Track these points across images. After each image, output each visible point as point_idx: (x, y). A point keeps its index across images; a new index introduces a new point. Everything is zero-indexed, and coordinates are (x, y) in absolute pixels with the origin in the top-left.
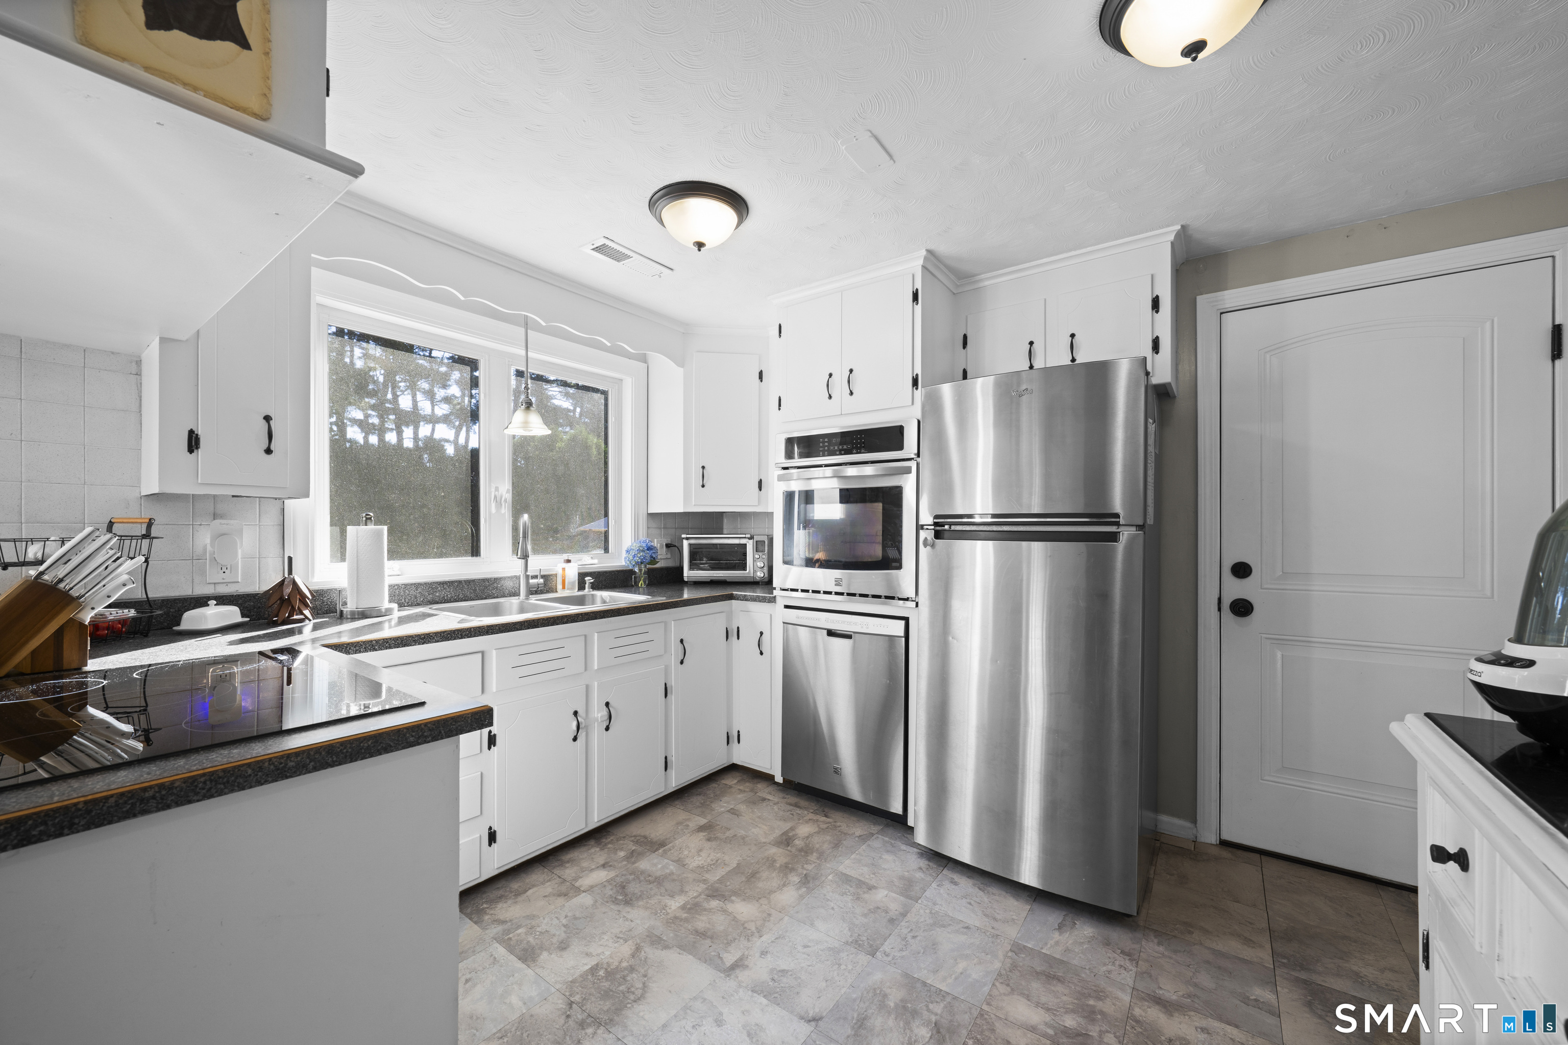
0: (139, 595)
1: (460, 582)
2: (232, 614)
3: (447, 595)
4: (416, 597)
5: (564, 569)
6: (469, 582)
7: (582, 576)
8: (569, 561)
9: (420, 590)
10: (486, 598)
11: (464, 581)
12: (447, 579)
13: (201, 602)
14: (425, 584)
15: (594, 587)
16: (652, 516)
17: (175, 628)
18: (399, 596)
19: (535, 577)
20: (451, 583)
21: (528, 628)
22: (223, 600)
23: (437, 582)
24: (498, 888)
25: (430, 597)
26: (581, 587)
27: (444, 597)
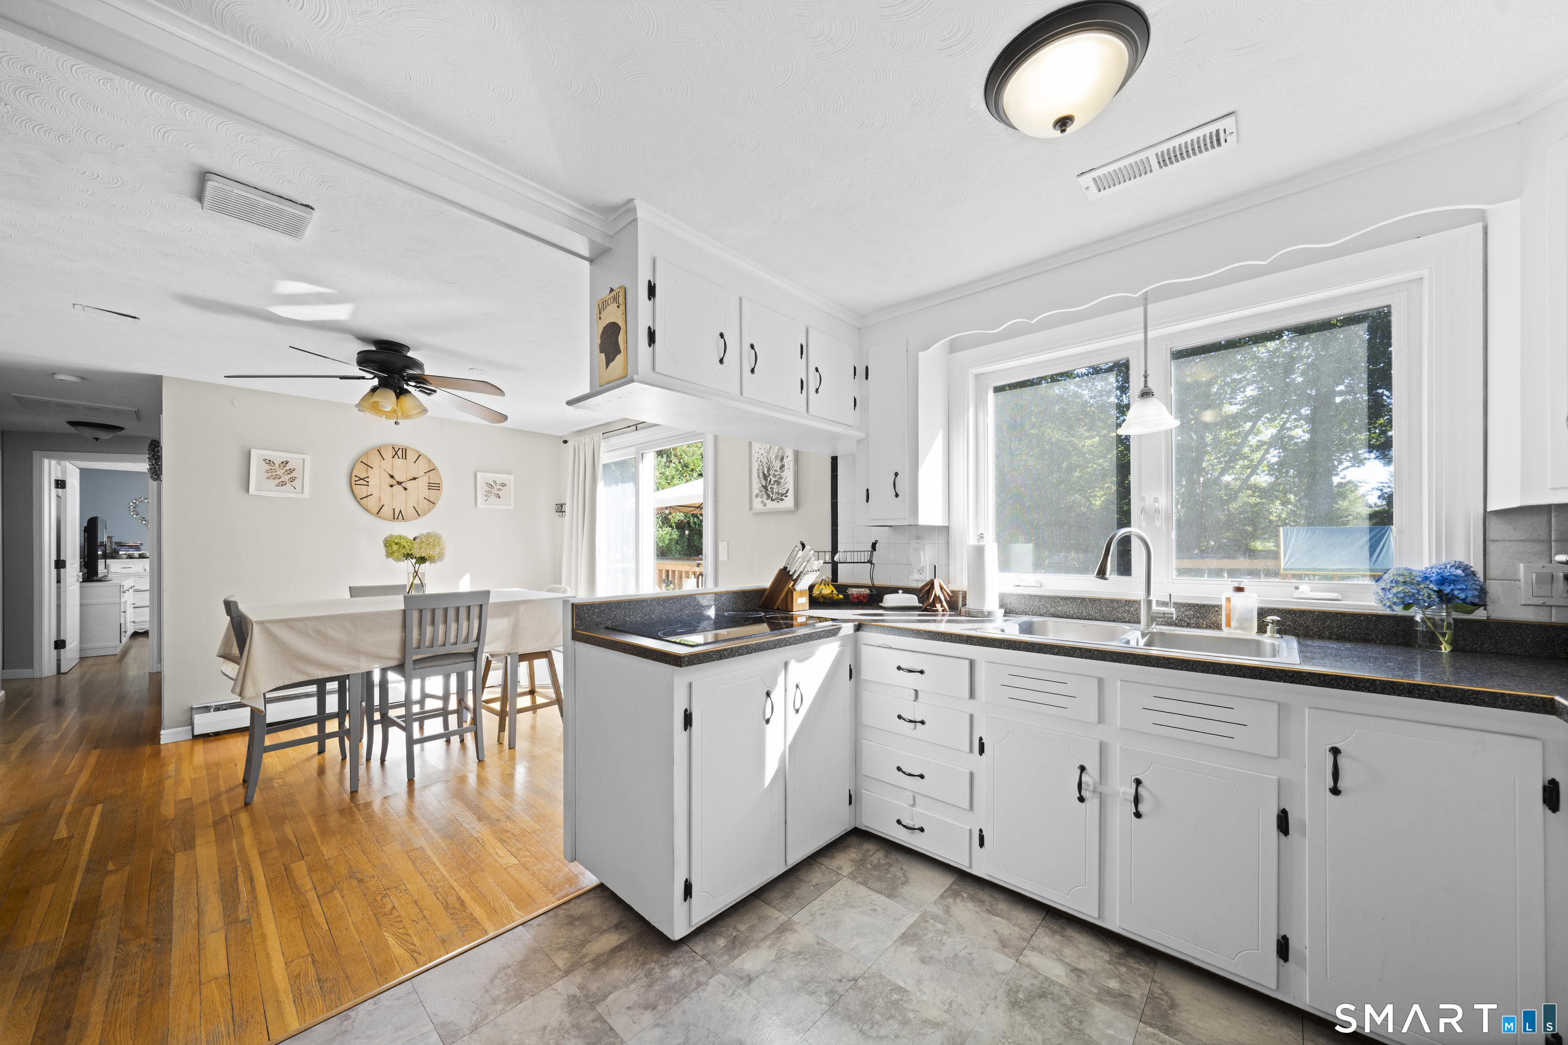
0: (869, 583)
1: (1083, 599)
2: (913, 600)
3: (1069, 611)
4: (1039, 608)
5: (1228, 600)
6: (1093, 601)
7: (1263, 613)
8: (1239, 589)
9: (1043, 602)
10: (1114, 621)
11: (1089, 599)
12: (1071, 595)
13: (894, 590)
14: (1048, 597)
15: (1283, 630)
16: (1491, 515)
17: (880, 604)
18: (1024, 604)
20: (1074, 599)
21: (1009, 649)
22: (907, 591)
23: (1060, 597)
25: (1052, 610)
26: (1262, 629)
27: (1066, 612)
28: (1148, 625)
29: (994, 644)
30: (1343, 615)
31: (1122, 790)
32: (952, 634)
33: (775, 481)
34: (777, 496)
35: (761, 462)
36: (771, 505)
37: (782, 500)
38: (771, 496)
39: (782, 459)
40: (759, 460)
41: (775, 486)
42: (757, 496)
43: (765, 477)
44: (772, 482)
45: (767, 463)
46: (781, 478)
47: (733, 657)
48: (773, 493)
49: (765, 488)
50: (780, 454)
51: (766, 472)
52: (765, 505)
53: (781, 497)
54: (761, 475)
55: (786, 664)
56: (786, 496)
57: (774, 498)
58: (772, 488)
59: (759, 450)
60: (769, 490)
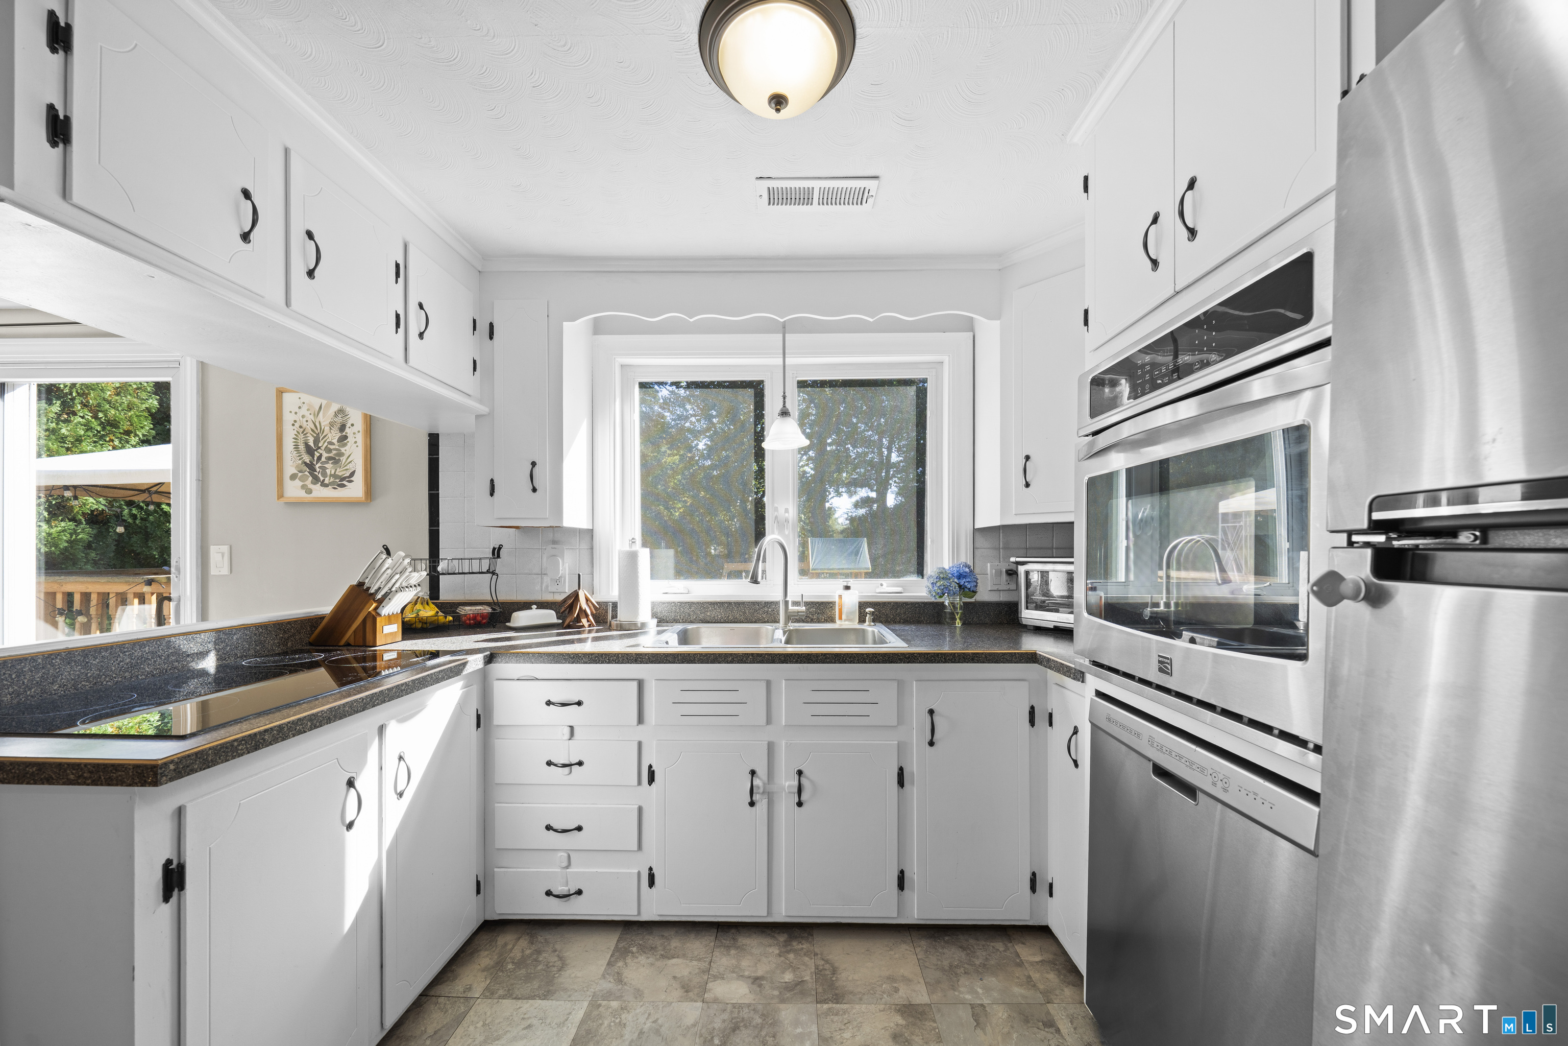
0: (488, 598)
1: (730, 603)
2: (550, 616)
3: (717, 616)
4: (689, 615)
5: (840, 597)
6: (739, 604)
7: (862, 606)
8: (847, 588)
9: (693, 608)
10: (755, 622)
11: (734, 603)
12: (718, 600)
13: (526, 606)
14: (698, 603)
15: (876, 619)
16: (976, 531)
17: (507, 624)
18: (675, 612)
19: (796, 603)
20: (721, 604)
22: (542, 605)
23: (708, 602)
24: (663, 936)
25: (702, 616)
26: (862, 620)
27: (714, 617)
28: (786, 624)
29: (667, 660)
30: (906, 603)
31: (787, 784)
32: (618, 654)
33: (329, 459)
34: (332, 480)
35: (301, 427)
36: (319, 492)
37: (343, 486)
38: (322, 479)
39: (342, 428)
40: (297, 425)
41: (329, 466)
42: (293, 477)
43: (310, 451)
44: (323, 459)
45: (313, 430)
46: (341, 454)
47: (283, 739)
48: (325, 475)
49: (311, 467)
50: (339, 420)
51: (311, 444)
52: (309, 491)
53: (342, 482)
54: (302, 447)
55: (381, 729)
56: (351, 481)
57: (327, 481)
58: (324, 469)
59: (297, 410)
60: (318, 470)
